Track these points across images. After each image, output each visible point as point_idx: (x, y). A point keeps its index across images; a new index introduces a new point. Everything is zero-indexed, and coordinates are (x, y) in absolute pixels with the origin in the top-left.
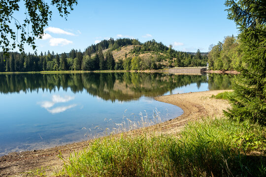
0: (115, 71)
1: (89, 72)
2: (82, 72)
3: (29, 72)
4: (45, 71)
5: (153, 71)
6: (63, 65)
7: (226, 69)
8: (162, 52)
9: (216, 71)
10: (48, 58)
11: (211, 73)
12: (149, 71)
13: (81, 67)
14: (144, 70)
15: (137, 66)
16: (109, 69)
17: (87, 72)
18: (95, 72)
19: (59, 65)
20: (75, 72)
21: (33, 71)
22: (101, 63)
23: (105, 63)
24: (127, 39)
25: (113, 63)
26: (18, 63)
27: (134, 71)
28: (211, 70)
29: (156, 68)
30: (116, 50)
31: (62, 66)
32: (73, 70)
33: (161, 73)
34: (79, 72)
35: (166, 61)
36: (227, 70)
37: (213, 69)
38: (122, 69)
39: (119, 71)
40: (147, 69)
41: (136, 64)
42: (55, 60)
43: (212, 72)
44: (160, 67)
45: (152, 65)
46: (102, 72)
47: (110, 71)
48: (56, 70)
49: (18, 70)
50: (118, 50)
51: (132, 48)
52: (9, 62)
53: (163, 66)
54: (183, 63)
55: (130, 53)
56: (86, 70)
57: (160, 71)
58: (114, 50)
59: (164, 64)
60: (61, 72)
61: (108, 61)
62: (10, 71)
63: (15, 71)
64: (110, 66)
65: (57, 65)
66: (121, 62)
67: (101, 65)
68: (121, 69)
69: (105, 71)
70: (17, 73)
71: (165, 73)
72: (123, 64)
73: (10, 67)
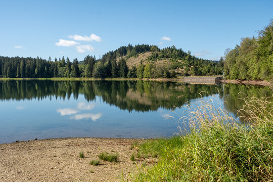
0: (128, 79)
1: (100, 79)
2: (93, 79)
3: (40, 79)
4: (55, 78)
5: (165, 80)
6: (74, 71)
7: (243, 78)
8: (180, 60)
9: (233, 80)
10: (60, 64)
11: (227, 83)
12: (162, 80)
13: (92, 74)
14: (156, 78)
15: (149, 73)
16: (122, 76)
17: (98, 79)
18: (107, 79)
19: (70, 71)
20: (86, 79)
21: (44, 77)
22: (113, 70)
23: (117, 69)
24: (145, 45)
25: (126, 70)
26: (29, 69)
27: (146, 79)
28: (227, 79)
29: (169, 76)
30: (133, 57)
31: (73, 73)
32: (84, 77)
33: (175, 82)
34: (90, 79)
35: (183, 68)
36: (245, 79)
37: (229, 78)
38: (136, 77)
39: (131, 79)
40: (159, 77)
41: (148, 72)
42: (67, 66)
43: (228, 81)
44: (174, 75)
45: (165, 73)
46: (114, 79)
47: (123, 79)
48: (66, 77)
49: (29, 76)
50: (135, 57)
51: (151, 55)
52: (19, 67)
53: (178, 74)
54: (200, 71)
55: (146, 60)
56: (97, 77)
57: (174, 80)
58: (131, 56)
59: (180, 72)
60: (71, 79)
61: (121, 68)
62: (20, 77)
63: (25, 77)
64: (122, 73)
65: (68, 71)
66: (135, 69)
67: (113, 73)
68: (134, 77)
69: (117, 79)
70: (27, 79)
71: (179, 82)
72: (136, 72)
73: (21, 73)
